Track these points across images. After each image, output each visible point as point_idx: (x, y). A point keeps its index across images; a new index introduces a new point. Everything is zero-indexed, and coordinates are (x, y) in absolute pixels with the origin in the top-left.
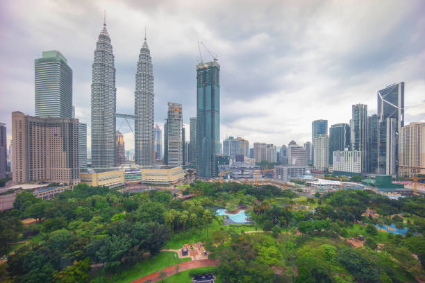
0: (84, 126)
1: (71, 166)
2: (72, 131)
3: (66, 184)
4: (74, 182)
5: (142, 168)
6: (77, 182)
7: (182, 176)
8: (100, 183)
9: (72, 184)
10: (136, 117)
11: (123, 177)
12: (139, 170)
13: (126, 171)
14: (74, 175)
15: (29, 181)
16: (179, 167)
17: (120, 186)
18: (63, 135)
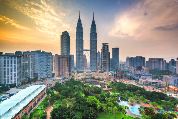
0: (73, 56)
1: (69, 72)
2: (70, 58)
3: (67, 78)
5: (92, 72)
6: (71, 77)
7: (108, 76)
8: (78, 78)
9: (69, 78)
10: (90, 50)
11: (85, 75)
12: (91, 73)
13: (86, 73)
14: (70, 75)
15: (59, 76)
16: (107, 72)
17: (84, 79)
18: (67, 61)
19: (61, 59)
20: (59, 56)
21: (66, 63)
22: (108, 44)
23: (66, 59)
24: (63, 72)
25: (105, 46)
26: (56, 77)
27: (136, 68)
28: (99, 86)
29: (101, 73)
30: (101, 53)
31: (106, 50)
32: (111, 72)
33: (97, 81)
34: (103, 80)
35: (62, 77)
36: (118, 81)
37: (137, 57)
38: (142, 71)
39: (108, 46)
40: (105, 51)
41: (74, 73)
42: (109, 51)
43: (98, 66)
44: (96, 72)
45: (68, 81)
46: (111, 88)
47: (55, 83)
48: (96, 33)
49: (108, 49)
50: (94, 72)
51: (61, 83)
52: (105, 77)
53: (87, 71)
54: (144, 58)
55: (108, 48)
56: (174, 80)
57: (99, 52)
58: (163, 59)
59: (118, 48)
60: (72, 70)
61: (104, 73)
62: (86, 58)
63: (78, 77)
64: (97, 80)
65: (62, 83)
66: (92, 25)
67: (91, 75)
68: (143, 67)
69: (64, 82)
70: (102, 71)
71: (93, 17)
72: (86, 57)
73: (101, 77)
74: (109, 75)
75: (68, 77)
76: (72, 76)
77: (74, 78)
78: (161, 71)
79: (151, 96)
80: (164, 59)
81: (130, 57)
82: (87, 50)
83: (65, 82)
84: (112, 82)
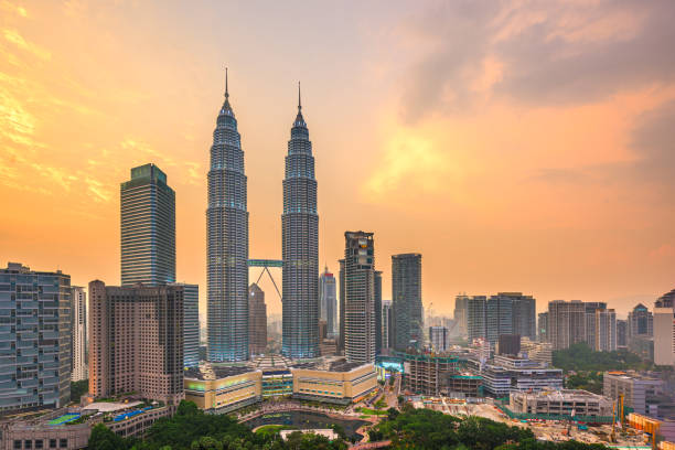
0: (194, 288)
1: (170, 371)
2: (175, 302)
3: (161, 404)
4: (175, 400)
5: (295, 366)
6: (179, 398)
7: (372, 384)
8: (219, 399)
9: (170, 402)
10: (285, 265)
11: (258, 386)
12: (288, 372)
13: (265, 373)
14: (176, 386)
15: (110, 395)
16: (367, 365)
17: (254, 404)
18: (159, 317)
19: (120, 307)
20: (112, 293)
21: (153, 327)
22: (372, 234)
23: (151, 307)
24: (137, 373)
25: (359, 245)
26: (95, 401)
27: (497, 346)
28: (330, 435)
29: (340, 370)
30: (337, 277)
31: (362, 262)
32: (386, 365)
33: (320, 409)
34: (347, 402)
35: (131, 400)
36: (418, 405)
37: (502, 295)
38: (520, 355)
39: (371, 243)
40: (359, 267)
41: (200, 377)
42: (377, 269)
43: (325, 337)
44: (312, 366)
45: (162, 420)
46: (387, 438)
47: (90, 432)
48: (315, 184)
49: (370, 261)
50: (305, 366)
51: (122, 433)
52: (356, 391)
53: (266, 364)
54: (530, 303)
55: (370, 252)
56: (647, 392)
57: (330, 271)
58: (603, 305)
59: (420, 256)
60: (189, 362)
61: (353, 370)
62: (263, 299)
63: (222, 393)
64: (317, 404)
65: (131, 430)
66: (293, 144)
67: (291, 382)
68: (525, 341)
69: (138, 426)
70: (344, 360)
71: (300, 107)
72: (260, 294)
73: (337, 392)
74: (379, 377)
75: (162, 401)
76: (188, 394)
77: (196, 400)
78: (598, 354)
80: (608, 307)
81: (471, 295)
82: (266, 263)
83: (148, 423)
84: (392, 411)
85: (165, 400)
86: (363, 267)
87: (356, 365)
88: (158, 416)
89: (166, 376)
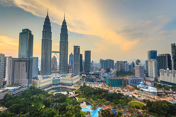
0: (37, 58)
1: (28, 78)
3: (26, 87)
4: (29, 85)
5: (61, 76)
7: (78, 80)
8: (41, 85)
10: (60, 52)
11: (52, 81)
12: (59, 78)
13: (53, 78)
14: (29, 82)
16: (78, 76)
17: (50, 86)
18: (26, 65)
19: (16, 63)
20: (14, 60)
21: (25, 68)
22: (79, 47)
23: (24, 63)
24: (20, 79)
28: (66, 93)
33: (66, 86)
35: (18, 86)
36: (88, 85)
37: (107, 60)
39: (79, 49)
42: (81, 54)
44: (65, 76)
47: (4, 95)
50: (63, 76)
51: (14, 95)
52: (74, 82)
53: (54, 76)
54: (113, 61)
58: (127, 62)
59: (90, 51)
60: (33, 76)
65: (16, 94)
66: (63, 26)
67: (60, 80)
68: (111, 69)
69: (19, 93)
70: (73, 75)
71: (64, 18)
73: (70, 82)
74: (80, 78)
76: (33, 84)
77: (35, 85)
79: (111, 98)
80: (128, 62)
82: (56, 52)
83: (21, 92)
84: (81, 86)
85: (27, 86)
86: (77, 54)
87: (75, 76)
88: (24, 90)
89: (27, 80)
